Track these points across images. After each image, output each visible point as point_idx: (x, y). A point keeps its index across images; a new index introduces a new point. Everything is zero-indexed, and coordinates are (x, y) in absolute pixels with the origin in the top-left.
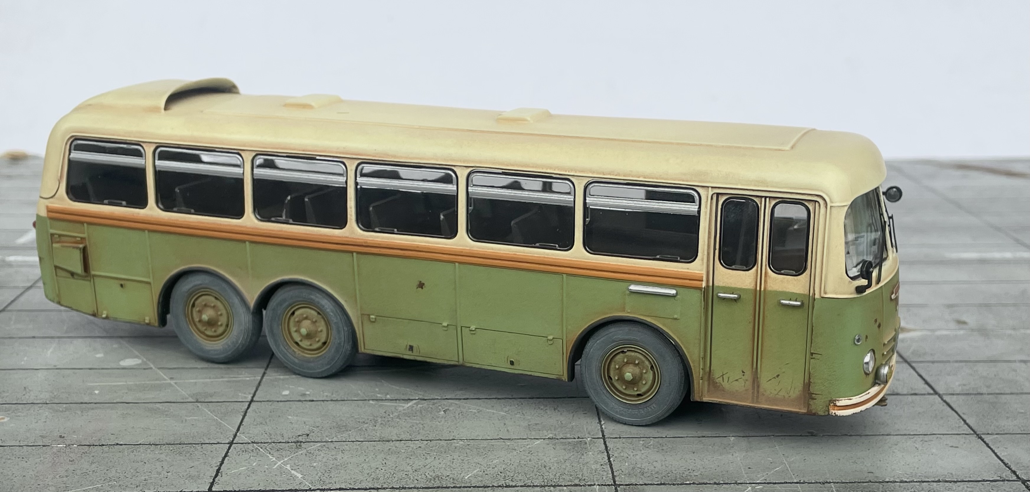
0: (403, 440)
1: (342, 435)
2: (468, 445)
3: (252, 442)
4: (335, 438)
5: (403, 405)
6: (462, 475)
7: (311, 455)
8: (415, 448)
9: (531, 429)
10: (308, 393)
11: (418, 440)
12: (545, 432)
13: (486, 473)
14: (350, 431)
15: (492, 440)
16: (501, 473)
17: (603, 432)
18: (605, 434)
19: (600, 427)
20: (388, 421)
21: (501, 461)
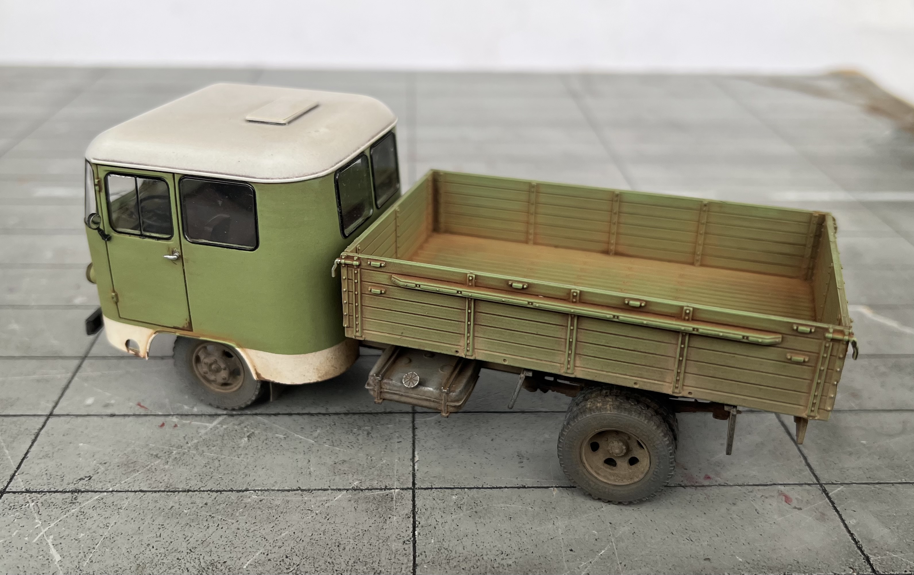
0: (191, 491)
1: (126, 480)
2: (261, 501)
3: (27, 491)
4: (117, 485)
5: (207, 424)
6: (242, 560)
7: (82, 517)
8: (200, 505)
9: (336, 471)
10: (113, 402)
11: (207, 491)
12: (350, 476)
13: (269, 557)
14: (138, 471)
15: (288, 491)
16: (287, 557)
17: (414, 476)
18: (416, 482)
19: (411, 468)
20: (184, 454)
21: (290, 533)
